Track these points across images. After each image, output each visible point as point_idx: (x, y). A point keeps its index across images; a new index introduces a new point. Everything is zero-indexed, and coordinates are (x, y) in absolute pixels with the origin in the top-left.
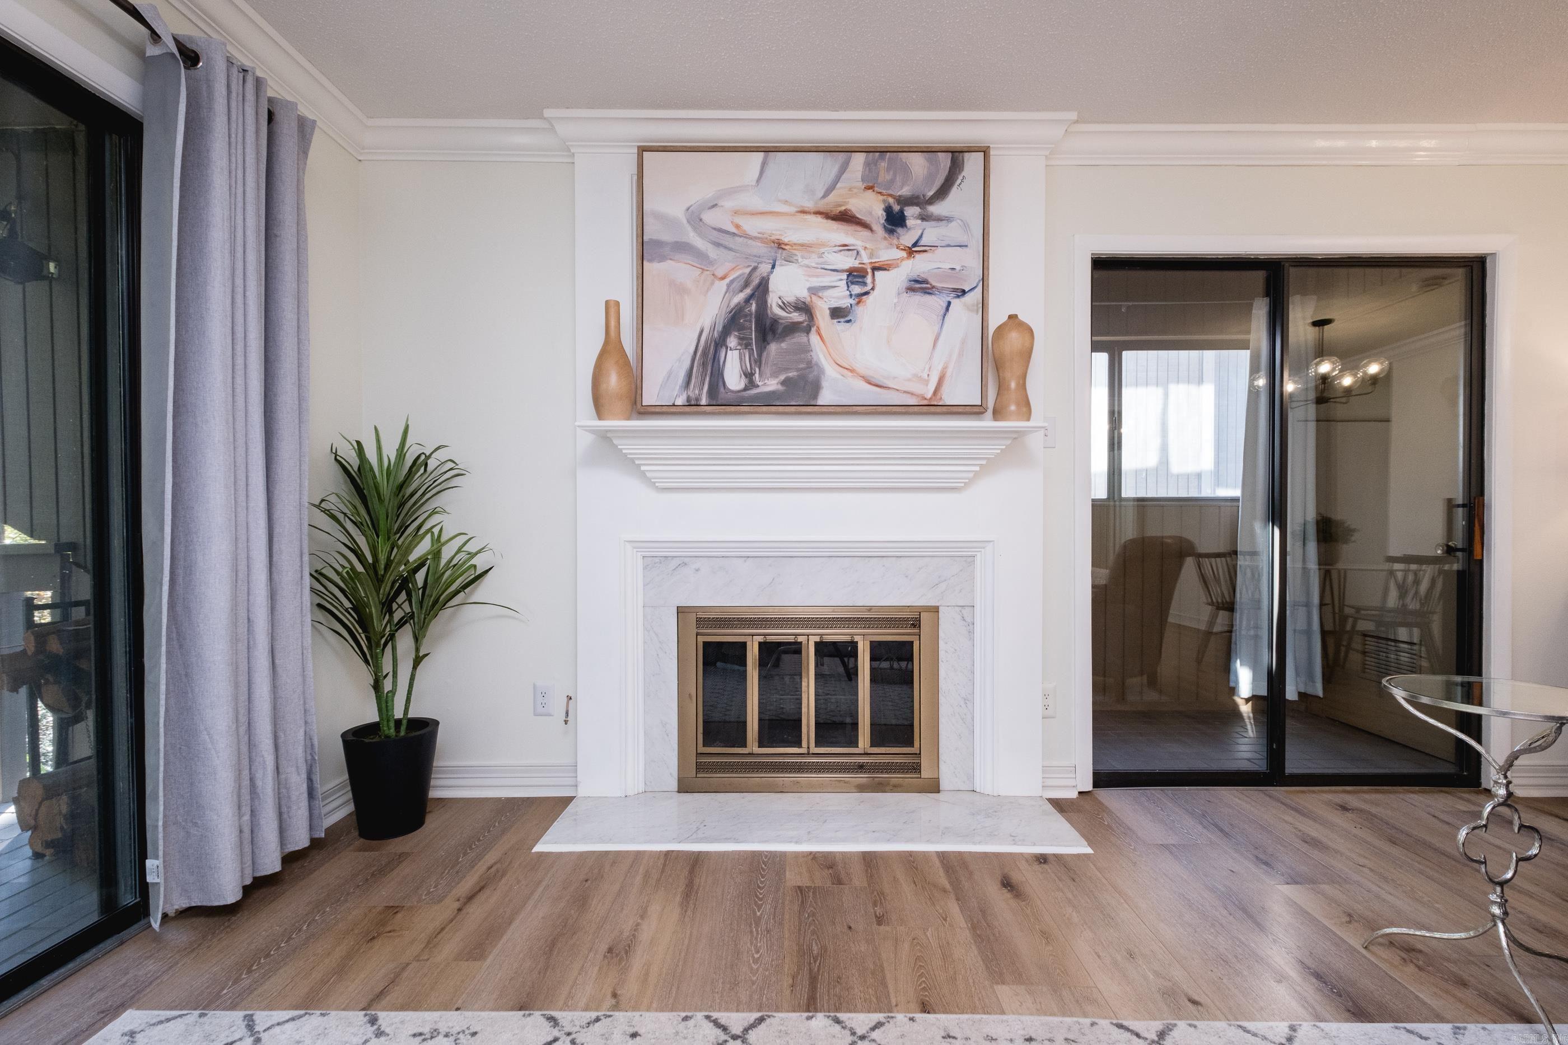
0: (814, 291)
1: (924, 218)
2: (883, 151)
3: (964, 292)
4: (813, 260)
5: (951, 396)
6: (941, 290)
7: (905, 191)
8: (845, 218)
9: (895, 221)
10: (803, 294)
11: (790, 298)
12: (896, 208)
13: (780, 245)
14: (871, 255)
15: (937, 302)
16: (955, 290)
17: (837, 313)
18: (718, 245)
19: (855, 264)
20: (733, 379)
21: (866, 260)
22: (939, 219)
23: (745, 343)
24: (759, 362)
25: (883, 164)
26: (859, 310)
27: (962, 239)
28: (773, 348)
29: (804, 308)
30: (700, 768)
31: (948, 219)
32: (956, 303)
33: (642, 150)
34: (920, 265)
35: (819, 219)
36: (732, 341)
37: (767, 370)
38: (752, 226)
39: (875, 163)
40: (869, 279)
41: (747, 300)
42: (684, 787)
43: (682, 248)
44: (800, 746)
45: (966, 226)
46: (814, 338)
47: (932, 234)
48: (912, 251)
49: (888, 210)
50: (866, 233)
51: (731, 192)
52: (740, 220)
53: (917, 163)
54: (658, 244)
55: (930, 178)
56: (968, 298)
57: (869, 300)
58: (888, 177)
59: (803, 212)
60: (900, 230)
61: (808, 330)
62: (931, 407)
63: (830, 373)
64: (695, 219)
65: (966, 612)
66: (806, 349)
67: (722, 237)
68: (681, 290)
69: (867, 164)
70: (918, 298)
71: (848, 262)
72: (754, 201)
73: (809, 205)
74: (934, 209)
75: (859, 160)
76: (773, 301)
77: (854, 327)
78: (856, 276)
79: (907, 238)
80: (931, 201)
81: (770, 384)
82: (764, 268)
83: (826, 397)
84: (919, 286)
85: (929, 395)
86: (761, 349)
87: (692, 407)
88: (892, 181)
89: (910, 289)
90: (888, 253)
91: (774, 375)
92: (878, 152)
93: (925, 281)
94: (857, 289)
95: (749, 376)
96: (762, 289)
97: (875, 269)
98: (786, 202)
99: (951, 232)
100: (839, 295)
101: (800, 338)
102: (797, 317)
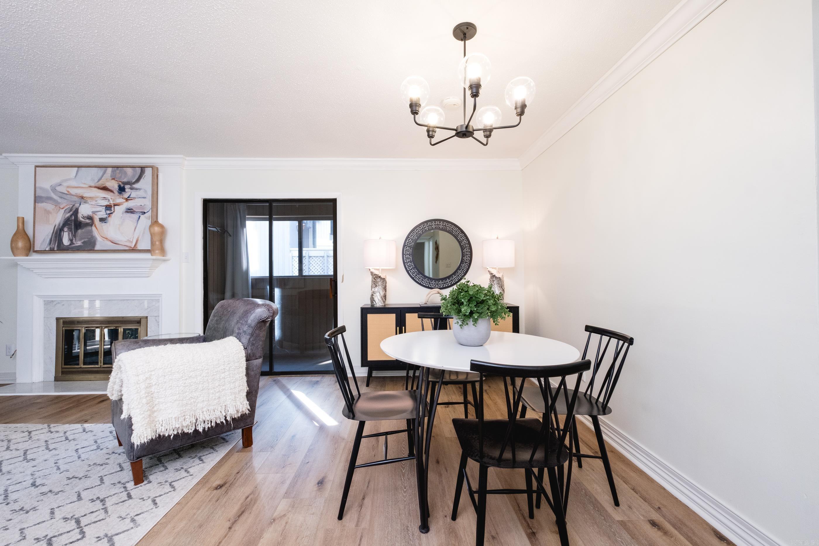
0: (94, 212)
1: (132, 189)
2: (118, 167)
3: (145, 213)
4: (94, 203)
5: (139, 247)
6: (137, 212)
7: (125, 180)
8: (105, 189)
9: (122, 190)
10: (90, 214)
11: (86, 215)
12: (122, 185)
13: (82, 198)
14: (113, 201)
15: (135, 216)
16: (142, 212)
17: (102, 220)
18: (61, 197)
19: (108, 204)
20: (66, 241)
21: (112, 202)
22: (137, 189)
23: (70, 230)
24: (75, 236)
25: (118, 171)
26: (109, 219)
27: (144, 195)
28: (80, 231)
29: (90, 218)
30: (63, 373)
31: (139, 189)
32: (142, 216)
33: (36, 167)
34: (130, 204)
35: (96, 189)
36: (66, 229)
37: (77, 238)
38: (73, 191)
39: (115, 171)
40: (113, 209)
41: (71, 216)
42: (57, 379)
43: (49, 199)
44: (98, 365)
45: (145, 191)
46: (94, 228)
47: (134, 194)
48: (127, 200)
49: (119, 186)
50: (112, 194)
51: (66, 180)
52: (69, 190)
53: (129, 171)
54: (41, 197)
55: (134, 176)
56: (146, 215)
57: (113, 215)
58: (120, 175)
59: (90, 187)
60: (123, 193)
61: (91, 225)
62: (134, 250)
63: (99, 239)
64: (54, 189)
65: (157, 318)
66: (91, 231)
67: (62, 195)
68: (48, 212)
69: (112, 171)
70: (129, 215)
71: (106, 203)
72: (74, 183)
73: (93, 184)
74: (135, 186)
75: (110, 170)
76: (80, 216)
77: (108, 224)
78: (108, 207)
79: (126, 195)
80: (134, 183)
81: (79, 243)
82: (77, 205)
83: (97, 247)
84: (130, 211)
85: (133, 246)
86: (75, 232)
87: (52, 250)
88: (121, 177)
89: (127, 212)
90: (119, 200)
91: (80, 240)
92: (116, 167)
93: (132, 209)
94: (108, 212)
95: (71, 240)
96: (76, 212)
97: (115, 205)
98: (85, 184)
99: (141, 193)
100: (103, 214)
101: (89, 228)
102: (88, 221)
